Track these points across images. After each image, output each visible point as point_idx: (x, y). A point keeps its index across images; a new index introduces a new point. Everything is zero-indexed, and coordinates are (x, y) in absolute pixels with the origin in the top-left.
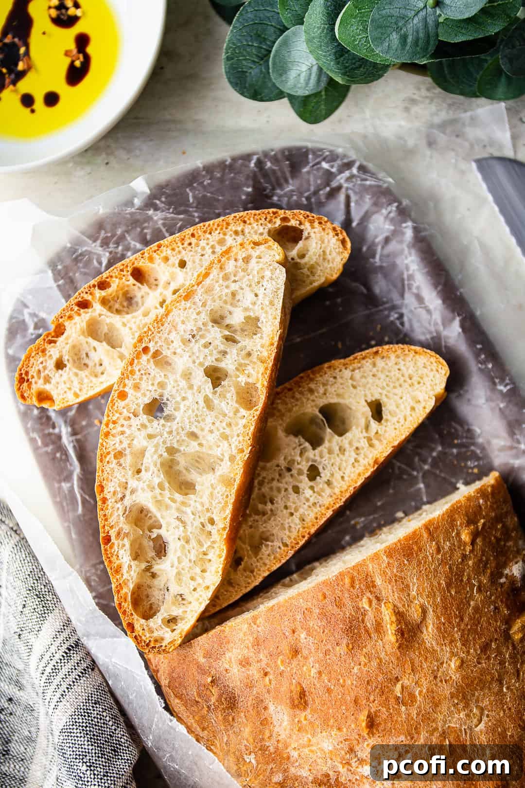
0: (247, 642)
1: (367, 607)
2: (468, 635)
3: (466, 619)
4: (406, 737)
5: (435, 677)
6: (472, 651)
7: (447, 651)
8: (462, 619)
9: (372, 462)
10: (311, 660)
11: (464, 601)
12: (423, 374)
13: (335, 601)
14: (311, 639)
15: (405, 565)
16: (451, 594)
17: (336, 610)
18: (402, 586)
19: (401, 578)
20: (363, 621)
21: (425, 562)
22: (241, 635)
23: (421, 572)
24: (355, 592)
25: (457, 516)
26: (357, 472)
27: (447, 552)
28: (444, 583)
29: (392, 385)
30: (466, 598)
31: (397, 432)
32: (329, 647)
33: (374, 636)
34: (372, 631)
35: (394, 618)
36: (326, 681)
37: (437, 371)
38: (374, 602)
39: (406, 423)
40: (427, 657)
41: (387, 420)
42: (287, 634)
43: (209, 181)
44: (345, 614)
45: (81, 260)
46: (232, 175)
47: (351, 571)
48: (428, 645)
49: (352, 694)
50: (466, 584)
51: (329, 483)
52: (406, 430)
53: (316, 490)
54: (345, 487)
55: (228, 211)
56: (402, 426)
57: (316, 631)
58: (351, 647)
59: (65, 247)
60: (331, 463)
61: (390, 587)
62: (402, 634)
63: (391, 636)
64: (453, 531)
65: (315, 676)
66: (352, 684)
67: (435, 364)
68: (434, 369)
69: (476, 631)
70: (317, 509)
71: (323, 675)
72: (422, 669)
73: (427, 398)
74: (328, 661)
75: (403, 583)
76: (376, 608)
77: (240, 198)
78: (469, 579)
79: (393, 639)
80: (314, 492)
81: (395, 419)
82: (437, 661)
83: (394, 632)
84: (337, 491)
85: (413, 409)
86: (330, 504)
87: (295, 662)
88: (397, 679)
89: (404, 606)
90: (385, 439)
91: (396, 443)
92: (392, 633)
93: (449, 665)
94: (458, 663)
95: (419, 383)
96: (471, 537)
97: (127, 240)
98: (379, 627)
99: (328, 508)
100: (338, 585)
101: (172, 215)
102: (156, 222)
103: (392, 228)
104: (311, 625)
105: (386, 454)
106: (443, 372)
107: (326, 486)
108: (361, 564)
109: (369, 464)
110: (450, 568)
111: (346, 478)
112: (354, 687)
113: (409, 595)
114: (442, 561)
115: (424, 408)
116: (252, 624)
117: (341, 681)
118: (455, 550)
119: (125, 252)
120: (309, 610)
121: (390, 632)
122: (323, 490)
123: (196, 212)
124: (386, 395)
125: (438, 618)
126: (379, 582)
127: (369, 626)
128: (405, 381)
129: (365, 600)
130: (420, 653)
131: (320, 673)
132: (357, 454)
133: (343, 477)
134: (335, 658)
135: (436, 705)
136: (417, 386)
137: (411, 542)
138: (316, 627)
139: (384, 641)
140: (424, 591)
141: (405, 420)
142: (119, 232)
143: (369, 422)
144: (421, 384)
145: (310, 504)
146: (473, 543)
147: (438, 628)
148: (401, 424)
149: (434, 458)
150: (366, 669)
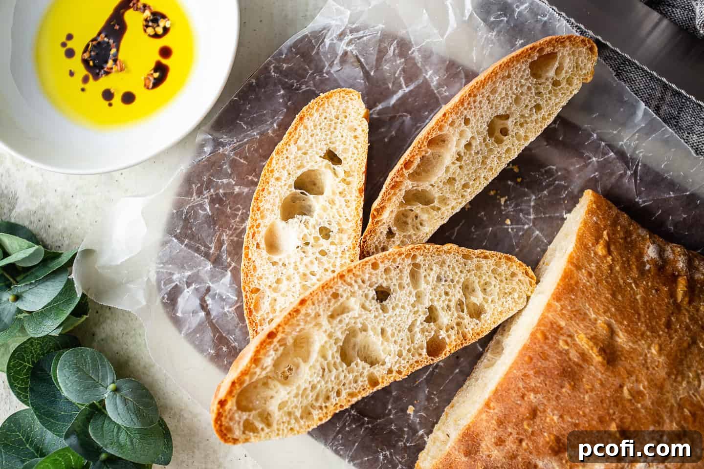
0: (492, 426)
1: (566, 347)
2: (651, 323)
3: (642, 312)
4: (655, 426)
5: (648, 368)
6: (661, 333)
7: (643, 344)
8: (639, 314)
9: (357, 194)
10: (549, 411)
11: (632, 299)
12: (343, 110)
13: (541, 357)
14: (539, 396)
15: (573, 300)
16: (619, 300)
17: (546, 364)
18: (581, 317)
19: (576, 311)
20: (570, 359)
21: (587, 289)
22: (485, 424)
23: (588, 298)
24: (550, 342)
25: (585, 240)
26: (354, 207)
27: (597, 271)
28: (609, 295)
29: (329, 133)
30: (631, 297)
31: (358, 161)
32: (556, 393)
33: (585, 366)
34: (581, 362)
35: (591, 344)
36: (570, 420)
37: (351, 99)
38: (569, 340)
39: (359, 150)
40: (632, 358)
41: (345, 158)
42: (519, 402)
43: (249, 105)
44: (553, 362)
45: (190, 216)
46: (263, 90)
47: (539, 328)
48: (627, 348)
49: (596, 417)
50: (625, 286)
51: (341, 231)
52: (363, 155)
53: (336, 243)
54: (355, 225)
55: (276, 118)
56: (358, 154)
57: (539, 387)
58: (572, 383)
59: (173, 214)
60: (331, 217)
61: (573, 322)
62: (605, 352)
63: (597, 359)
64: (590, 253)
65: (559, 421)
66: (591, 410)
67: (346, 96)
68: (348, 99)
69: (654, 317)
70: (347, 254)
71: (565, 417)
72: (634, 368)
73: (359, 123)
74: (562, 404)
75: (580, 314)
76: (573, 344)
77: (279, 102)
78: (625, 282)
79: (600, 359)
80: (336, 245)
81: (350, 154)
82: (641, 355)
83: (597, 354)
84: (351, 231)
85: (356, 137)
86: (353, 244)
87: (538, 421)
88: (621, 387)
89: (592, 330)
90: (354, 172)
91: (364, 169)
92: (597, 355)
93: (652, 353)
94: (657, 347)
95: (346, 117)
96: (606, 250)
97: (214, 181)
98: (583, 356)
99: (354, 248)
100: (535, 344)
101: (238, 143)
102: (229, 156)
103: (403, 60)
104: (534, 385)
105: (363, 181)
106: (356, 97)
107: (340, 234)
108: (542, 319)
109: (357, 197)
110: (607, 282)
111: (350, 219)
112: (593, 412)
113: (590, 320)
114: (598, 280)
115: (363, 131)
116: (488, 410)
117: (581, 413)
118: (601, 266)
119: (217, 191)
120: (525, 375)
121: (594, 356)
122: (341, 239)
123: (253, 132)
124: (330, 143)
125: (621, 323)
126: (563, 323)
127: (576, 360)
128: (335, 123)
129: (561, 343)
130: (626, 358)
131: (561, 417)
132: (344, 197)
133: (347, 220)
134: (566, 399)
135: (661, 388)
136: (346, 120)
137: (567, 280)
138: (538, 385)
139: (594, 364)
140: (599, 310)
141: (357, 149)
142: (205, 178)
143: (334, 169)
144: (348, 116)
145: (340, 255)
146: (609, 252)
147: (626, 331)
148: (356, 154)
149: (534, 207)
150: (594, 393)
